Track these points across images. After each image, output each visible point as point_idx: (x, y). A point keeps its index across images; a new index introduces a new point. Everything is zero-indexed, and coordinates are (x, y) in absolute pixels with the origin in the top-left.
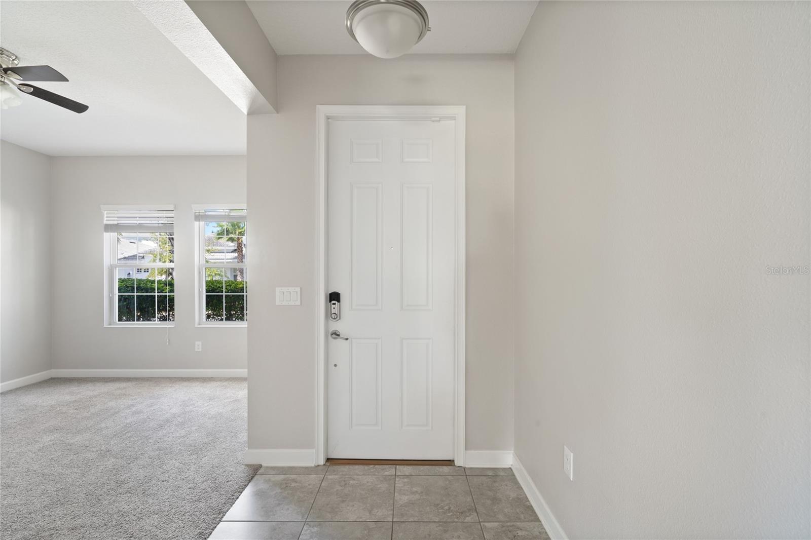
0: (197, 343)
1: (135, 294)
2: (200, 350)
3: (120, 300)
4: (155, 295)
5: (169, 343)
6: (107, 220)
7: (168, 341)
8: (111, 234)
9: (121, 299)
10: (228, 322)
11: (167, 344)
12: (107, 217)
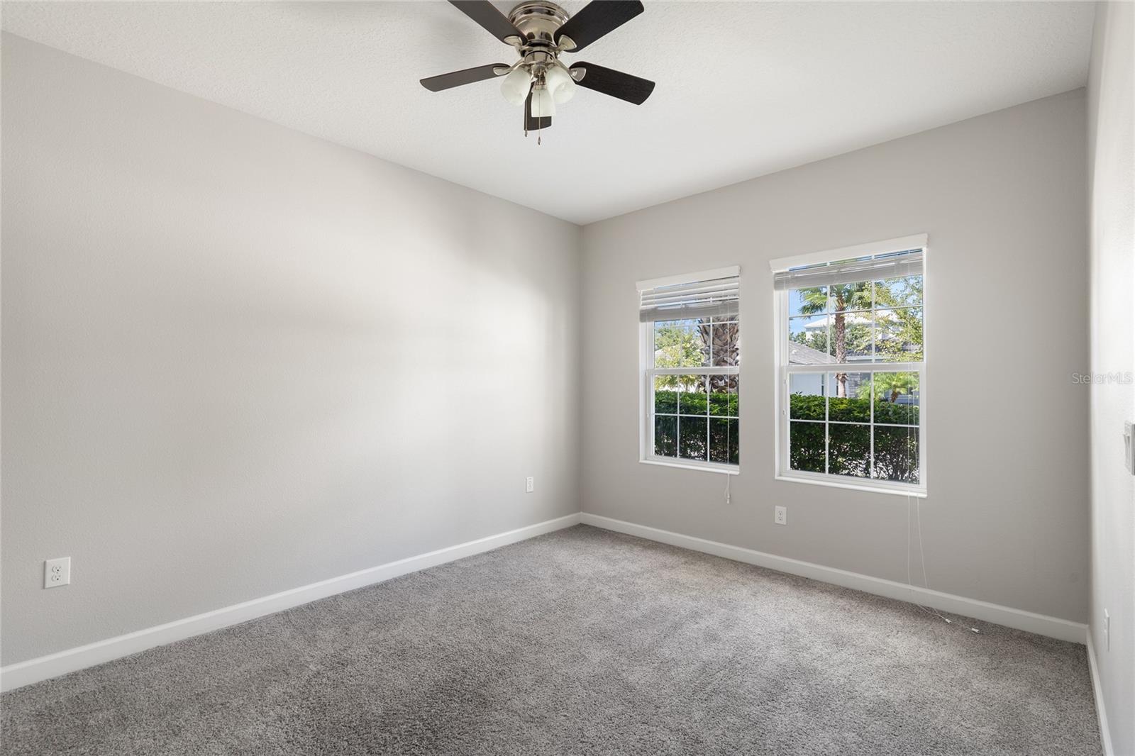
0: (778, 508)
1: (678, 415)
2: (784, 522)
3: (657, 423)
4: (706, 418)
5: (730, 501)
6: (643, 305)
7: (729, 497)
8: (648, 323)
9: (658, 420)
10: (834, 476)
11: (728, 502)
12: (644, 299)
